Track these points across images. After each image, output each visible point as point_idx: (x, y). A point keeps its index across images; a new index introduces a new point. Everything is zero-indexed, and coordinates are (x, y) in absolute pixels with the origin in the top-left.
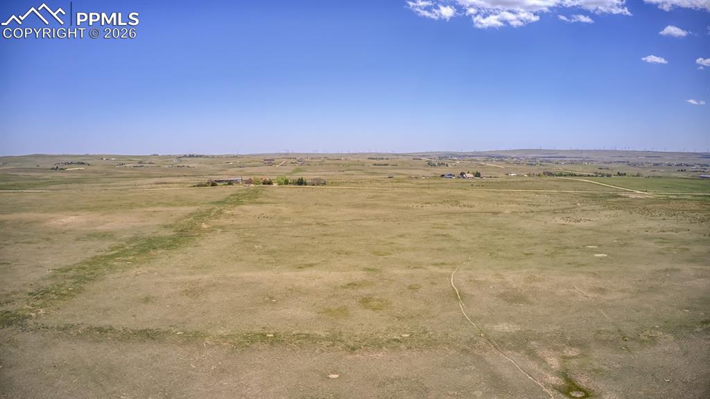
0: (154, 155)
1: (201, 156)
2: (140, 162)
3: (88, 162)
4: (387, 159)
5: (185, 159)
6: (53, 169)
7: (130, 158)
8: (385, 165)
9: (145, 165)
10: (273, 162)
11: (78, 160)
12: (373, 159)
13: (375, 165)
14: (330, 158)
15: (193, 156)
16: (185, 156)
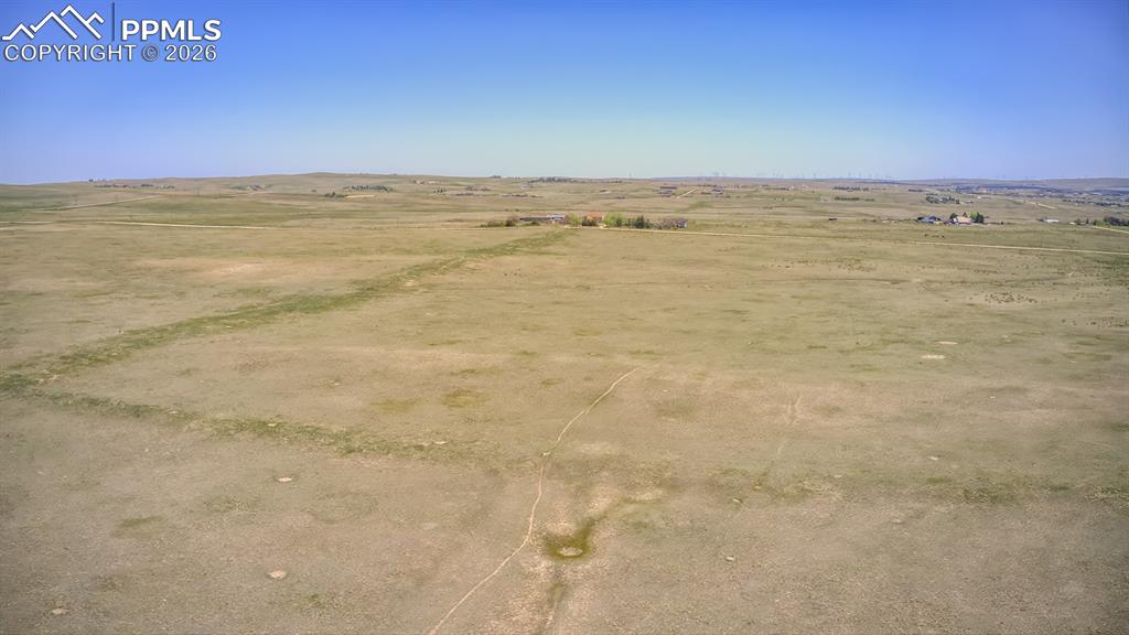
0: (495, 177)
1: (565, 180)
2: (470, 188)
3: (393, 186)
4: (866, 189)
5: (540, 184)
6: (327, 195)
7: (453, 181)
8: (854, 199)
9: (474, 192)
10: (674, 191)
11: (378, 182)
12: (843, 189)
13: (838, 198)
14: (773, 185)
15: (553, 179)
16: (542, 180)
